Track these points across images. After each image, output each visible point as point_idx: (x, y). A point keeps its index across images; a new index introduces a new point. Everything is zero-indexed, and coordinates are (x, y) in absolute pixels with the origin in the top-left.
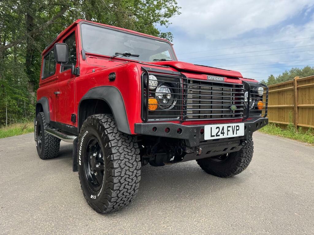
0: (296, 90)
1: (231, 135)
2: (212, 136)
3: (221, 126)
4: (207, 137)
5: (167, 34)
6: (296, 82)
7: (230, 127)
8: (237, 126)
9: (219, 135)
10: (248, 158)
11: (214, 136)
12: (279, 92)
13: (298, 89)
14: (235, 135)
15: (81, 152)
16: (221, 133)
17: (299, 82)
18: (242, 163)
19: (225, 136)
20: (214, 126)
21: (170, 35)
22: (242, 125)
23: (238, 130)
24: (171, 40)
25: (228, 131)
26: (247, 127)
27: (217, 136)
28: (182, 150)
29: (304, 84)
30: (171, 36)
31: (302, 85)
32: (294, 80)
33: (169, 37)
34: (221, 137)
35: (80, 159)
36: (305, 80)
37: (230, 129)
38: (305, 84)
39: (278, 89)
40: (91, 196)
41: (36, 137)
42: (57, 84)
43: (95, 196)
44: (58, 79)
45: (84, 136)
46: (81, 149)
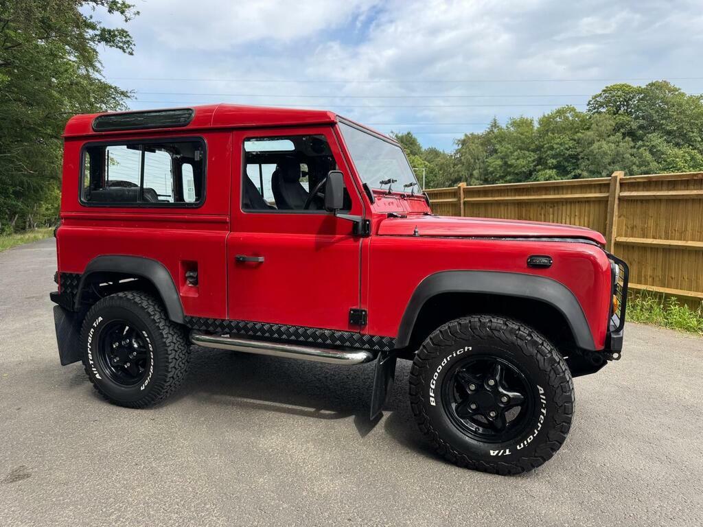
0: (462, 206)
5: (116, 33)
6: (462, 192)
13: (464, 203)
15: (434, 382)
17: (468, 192)
21: (125, 37)
24: (129, 50)
29: (476, 197)
30: (128, 41)
31: (473, 197)
32: (459, 187)
33: (125, 43)
35: (432, 394)
36: (478, 191)
38: (479, 197)
40: (492, 452)
41: (91, 358)
42: (227, 234)
43: (507, 451)
44: (227, 223)
45: (454, 355)
46: (435, 378)
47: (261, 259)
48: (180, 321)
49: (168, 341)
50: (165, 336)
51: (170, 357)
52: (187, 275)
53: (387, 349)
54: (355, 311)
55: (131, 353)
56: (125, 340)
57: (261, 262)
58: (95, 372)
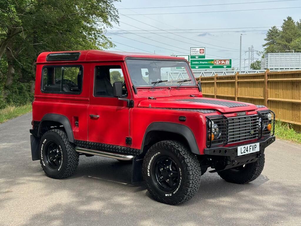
1: (252, 152)
2: (241, 153)
3: (246, 146)
4: (239, 154)
7: (251, 146)
8: (255, 145)
9: (245, 152)
10: (261, 167)
11: (242, 153)
12: (293, 83)
14: (254, 151)
15: (149, 167)
16: (247, 151)
18: (256, 172)
19: (249, 152)
20: (242, 147)
22: (258, 144)
23: (256, 147)
25: (250, 149)
26: (261, 145)
27: (244, 153)
28: (225, 163)
34: (246, 153)
35: (148, 171)
37: (251, 147)
39: (292, 78)
40: (166, 195)
41: (42, 157)
42: (88, 105)
43: (171, 194)
44: (88, 101)
45: (155, 155)
46: (150, 165)
47: (98, 116)
48: (72, 142)
49: (68, 150)
50: (67, 148)
51: (69, 157)
52: (75, 123)
53: (138, 154)
54: (127, 138)
55: (56, 155)
56: (54, 150)
57: (98, 118)
58: (43, 163)
